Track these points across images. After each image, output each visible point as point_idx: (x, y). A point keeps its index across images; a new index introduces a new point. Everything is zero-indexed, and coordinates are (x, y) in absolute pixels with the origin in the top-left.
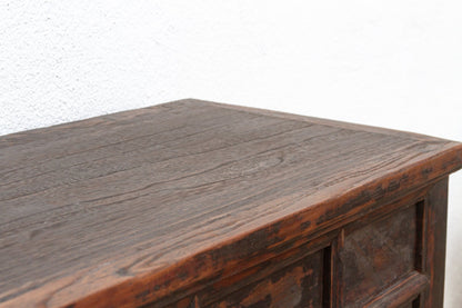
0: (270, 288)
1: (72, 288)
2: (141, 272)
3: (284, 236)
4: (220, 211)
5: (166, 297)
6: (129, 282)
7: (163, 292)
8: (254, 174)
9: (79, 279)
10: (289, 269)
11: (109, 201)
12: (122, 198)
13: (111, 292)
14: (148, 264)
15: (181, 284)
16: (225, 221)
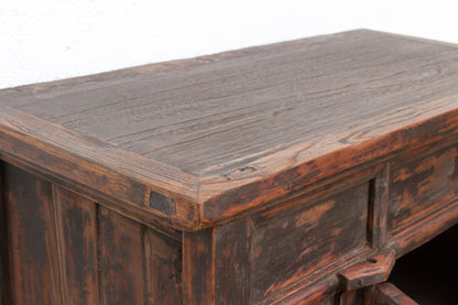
0: (434, 161)
1: (311, 150)
2: (356, 142)
3: (450, 124)
4: (403, 104)
5: (371, 161)
6: (349, 148)
7: (369, 157)
8: (422, 81)
9: (314, 144)
10: (447, 149)
11: (322, 94)
12: (330, 93)
13: (337, 154)
14: (359, 137)
15: (382, 153)
16: (408, 111)
